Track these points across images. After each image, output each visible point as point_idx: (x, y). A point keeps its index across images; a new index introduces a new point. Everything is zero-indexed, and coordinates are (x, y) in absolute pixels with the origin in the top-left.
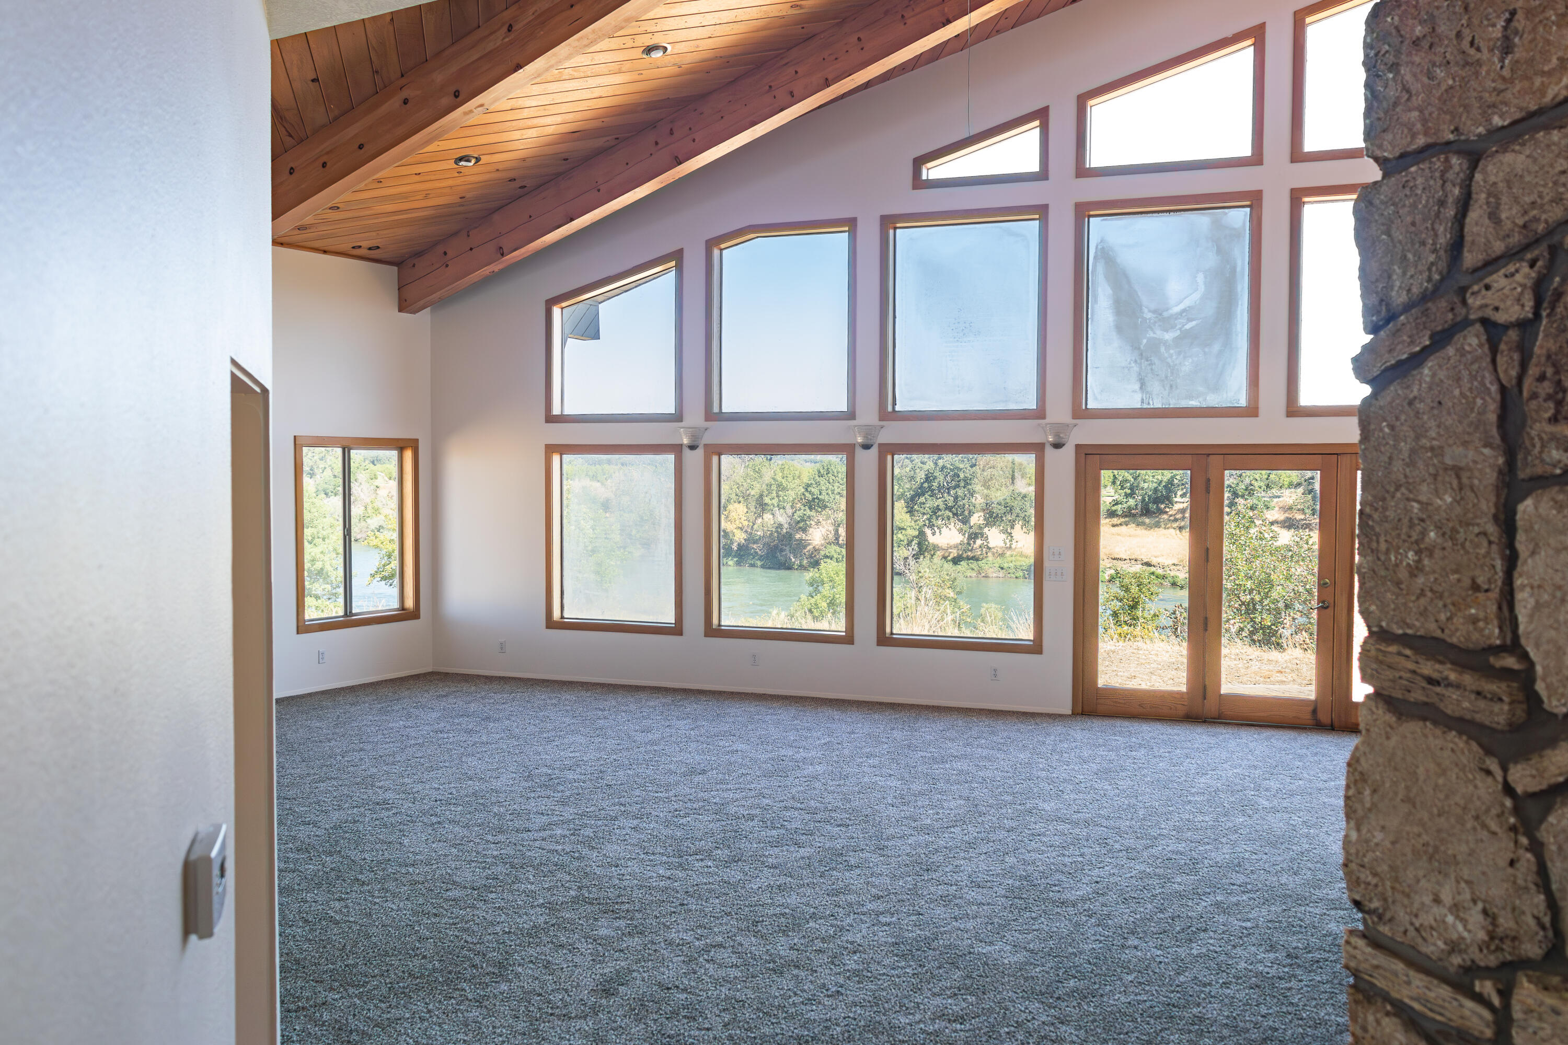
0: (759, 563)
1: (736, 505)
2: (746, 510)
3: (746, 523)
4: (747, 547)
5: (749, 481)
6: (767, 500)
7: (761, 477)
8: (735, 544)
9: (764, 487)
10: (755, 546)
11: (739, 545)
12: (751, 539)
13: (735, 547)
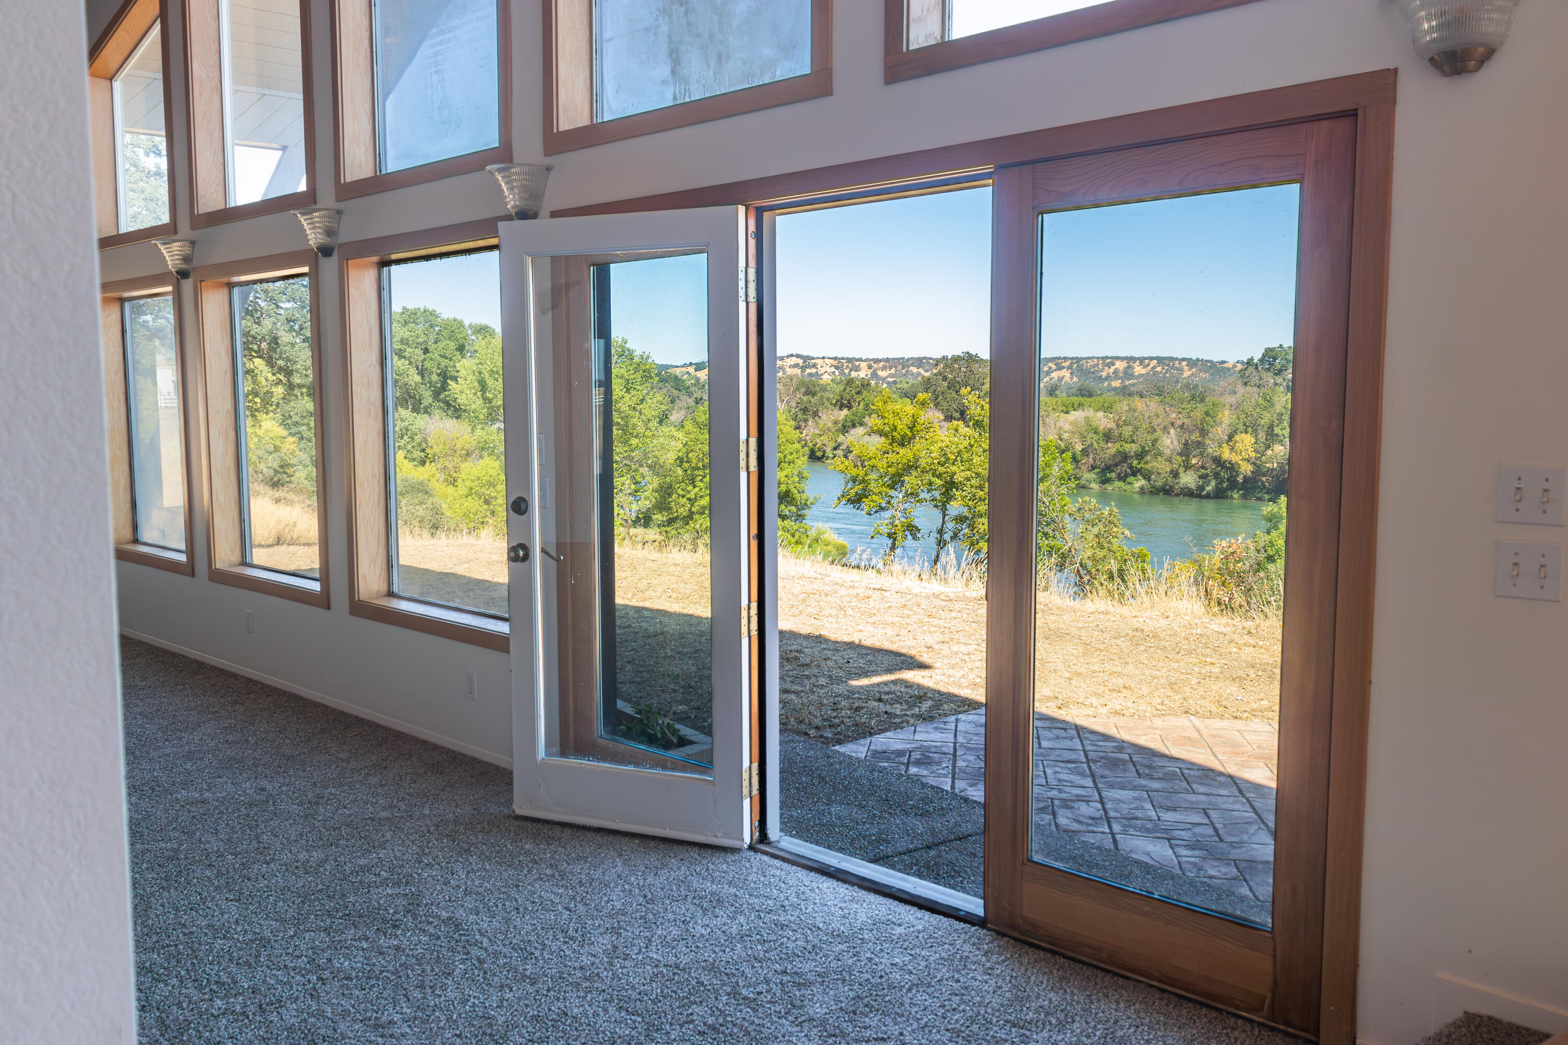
0: (1267, 497)
1: (1243, 435)
2: (1253, 441)
3: (1253, 454)
4: (1255, 478)
5: (1258, 410)
6: (1277, 430)
7: (1272, 406)
8: (1241, 476)
9: (1275, 416)
10: (1264, 479)
11: (1245, 477)
12: (1258, 470)
13: (1240, 479)
